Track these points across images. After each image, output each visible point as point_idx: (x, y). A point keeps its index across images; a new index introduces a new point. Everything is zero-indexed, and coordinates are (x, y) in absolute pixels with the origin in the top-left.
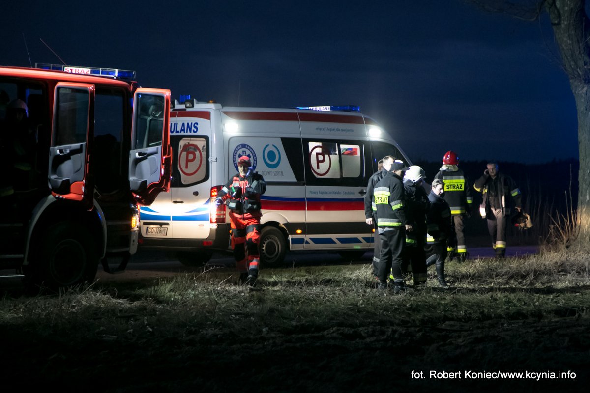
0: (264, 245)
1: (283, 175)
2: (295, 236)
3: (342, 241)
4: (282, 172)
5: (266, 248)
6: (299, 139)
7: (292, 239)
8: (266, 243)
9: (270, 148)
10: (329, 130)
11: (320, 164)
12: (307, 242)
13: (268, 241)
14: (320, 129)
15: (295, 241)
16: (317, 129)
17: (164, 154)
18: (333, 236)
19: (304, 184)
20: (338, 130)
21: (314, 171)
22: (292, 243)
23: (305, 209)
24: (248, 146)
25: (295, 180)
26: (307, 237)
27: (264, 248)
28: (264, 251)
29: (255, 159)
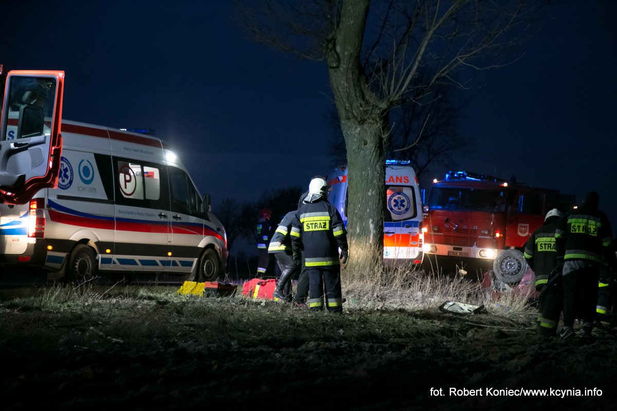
0: (77, 263)
1: (96, 192)
2: (105, 256)
3: (144, 263)
4: (95, 189)
5: (79, 267)
6: (109, 157)
7: (102, 259)
8: (79, 261)
9: (85, 164)
10: (134, 150)
11: (127, 183)
12: (114, 263)
13: (81, 259)
14: (127, 149)
15: (105, 261)
16: (125, 148)
17: (54, 144)
18: (137, 258)
19: (113, 203)
20: (141, 151)
21: (122, 190)
22: (101, 263)
23: (113, 229)
24: (66, 159)
25: (106, 198)
26: (115, 257)
27: (77, 267)
28: (77, 270)
29: (72, 173)
